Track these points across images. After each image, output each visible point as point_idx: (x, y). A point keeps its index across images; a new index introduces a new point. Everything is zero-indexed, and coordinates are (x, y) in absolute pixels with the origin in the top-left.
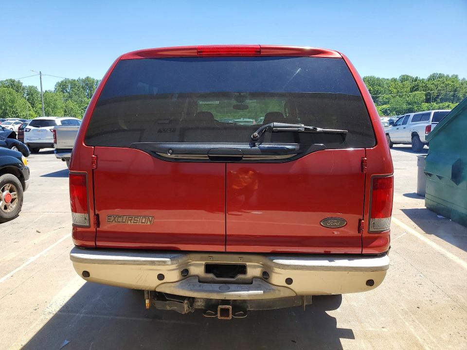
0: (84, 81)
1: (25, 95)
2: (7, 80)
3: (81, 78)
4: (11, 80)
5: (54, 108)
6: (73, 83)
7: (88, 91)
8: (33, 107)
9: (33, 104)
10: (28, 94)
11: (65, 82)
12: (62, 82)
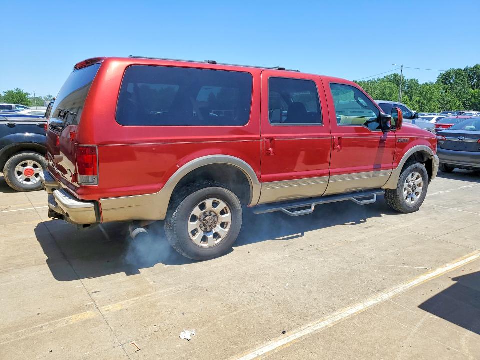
0: (472, 70)
1: (406, 88)
2: (391, 75)
3: (469, 67)
4: (395, 75)
5: (430, 100)
6: (458, 73)
7: (475, 81)
8: (410, 101)
9: (411, 98)
10: (408, 88)
11: (449, 73)
12: (446, 73)
